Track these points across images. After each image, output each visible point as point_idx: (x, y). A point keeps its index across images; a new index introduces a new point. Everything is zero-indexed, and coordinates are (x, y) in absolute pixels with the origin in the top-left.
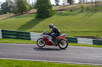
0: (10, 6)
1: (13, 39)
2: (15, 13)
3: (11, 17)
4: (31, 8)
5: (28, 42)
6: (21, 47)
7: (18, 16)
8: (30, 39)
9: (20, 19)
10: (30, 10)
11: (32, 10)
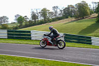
0: (72, 11)
1: (74, 43)
2: (76, 17)
3: (72, 21)
4: (92, 13)
5: (89, 47)
6: (82, 51)
7: (79, 21)
8: (91, 44)
9: (81, 23)
10: (91, 14)
11: (93, 14)
